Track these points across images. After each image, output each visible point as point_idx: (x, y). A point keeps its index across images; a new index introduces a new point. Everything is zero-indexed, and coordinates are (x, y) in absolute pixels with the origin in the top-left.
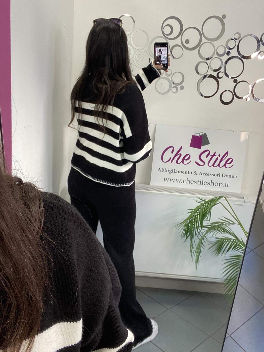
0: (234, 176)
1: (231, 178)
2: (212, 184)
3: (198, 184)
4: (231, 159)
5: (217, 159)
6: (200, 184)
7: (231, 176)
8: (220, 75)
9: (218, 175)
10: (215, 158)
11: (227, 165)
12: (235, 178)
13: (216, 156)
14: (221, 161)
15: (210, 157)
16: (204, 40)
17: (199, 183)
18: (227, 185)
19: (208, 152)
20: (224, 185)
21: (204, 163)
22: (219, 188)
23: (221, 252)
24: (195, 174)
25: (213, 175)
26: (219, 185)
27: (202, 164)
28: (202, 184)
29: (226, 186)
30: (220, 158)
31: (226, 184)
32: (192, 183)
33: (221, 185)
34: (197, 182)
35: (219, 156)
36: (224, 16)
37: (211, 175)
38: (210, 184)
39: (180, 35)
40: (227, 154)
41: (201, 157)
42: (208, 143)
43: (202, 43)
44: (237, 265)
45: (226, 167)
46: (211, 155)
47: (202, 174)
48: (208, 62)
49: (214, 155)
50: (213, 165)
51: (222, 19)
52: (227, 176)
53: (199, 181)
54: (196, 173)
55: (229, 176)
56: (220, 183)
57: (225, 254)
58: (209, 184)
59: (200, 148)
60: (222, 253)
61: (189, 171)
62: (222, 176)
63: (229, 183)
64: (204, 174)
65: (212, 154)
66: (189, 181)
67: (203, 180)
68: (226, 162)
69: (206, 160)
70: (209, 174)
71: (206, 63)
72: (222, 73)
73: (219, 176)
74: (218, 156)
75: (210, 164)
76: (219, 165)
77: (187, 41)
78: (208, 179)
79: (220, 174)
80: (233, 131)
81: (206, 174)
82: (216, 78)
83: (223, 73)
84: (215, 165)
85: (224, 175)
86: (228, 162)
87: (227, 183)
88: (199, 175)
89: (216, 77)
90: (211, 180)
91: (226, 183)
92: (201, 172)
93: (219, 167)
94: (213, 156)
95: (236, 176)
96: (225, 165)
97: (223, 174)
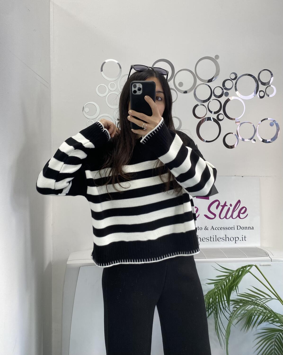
0: (250, 227)
1: (248, 230)
2: (227, 239)
3: (211, 241)
4: (245, 208)
5: (229, 209)
6: (213, 241)
7: (247, 227)
8: (221, 117)
9: (232, 228)
10: (226, 209)
11: (241, 215)
12: (252, 229)
13: (227, 206)
14: (233, 211)
15: (220, 208)
16: (199, 82)
17: (212, 239)
18: (244, 238)
19: (217, 203)
20: (240, 239)
21: (215, 215)
22: (236, 243)
23: (251, 326)
24: (205, 229)
25: (227, 229)
26: (236, 239)
27: (213, 216)
28: (216, 241)
29: (243, 240)
30: (232, 209)
31: (242, 238)
32: (203, 240)
33: (237, 239)
34: (209, 239)
35: (231, 205)
36: (217, 57)
37: (225, 229)
38: (225, 240)
39: (172, 78)
40: (239, 203)
41: (211, 209)
42: (216, 192)
43: (197, 85)
44: (271, 338)
45: (240, 218)
46: (221, 206)
47: (214, 229)
48: (206, 104)
49: (225, 205)
50: (226, 217)
51: (214, 60)
52: (243, 228)
53: (212, 237)
54: (207, 228)
55: (245, 227)
56: (235, 238)
57: (256, 327)
58: (223, 240)
59: (208, 199)
60: (253, 325)
61: (198, 227)
62: (237, 229)
63: (245, 237)
64: (216, 229)
65: (223, 205)
66: (200, 238)
67: (216, 236)
68: (239, 212)
69: (217, 212)
70: (222, 228)
71: (203, 105)
72: (222, 115)
73: (234, 229)
74: (229, 206)
75: (222, 217)
76: (232, 216)
77: (181, 84)
78: (221, 234)
79: (234, 226)
80: (242, 177)
81: (219, 229)
82: (217, 121)
83: (224, 115)
84: (228, 217)
85: (239, 227)
86: (242, 212)
87: (244, 237)
88: (211, 230)
89: (217, 119)
90: (226, 235)
91: (242, 236)
92: (212, 227)
93: (232, 218)
94: (223, 207)
95: (253, 227)
96: (239, 216)
97: (237, 226)
